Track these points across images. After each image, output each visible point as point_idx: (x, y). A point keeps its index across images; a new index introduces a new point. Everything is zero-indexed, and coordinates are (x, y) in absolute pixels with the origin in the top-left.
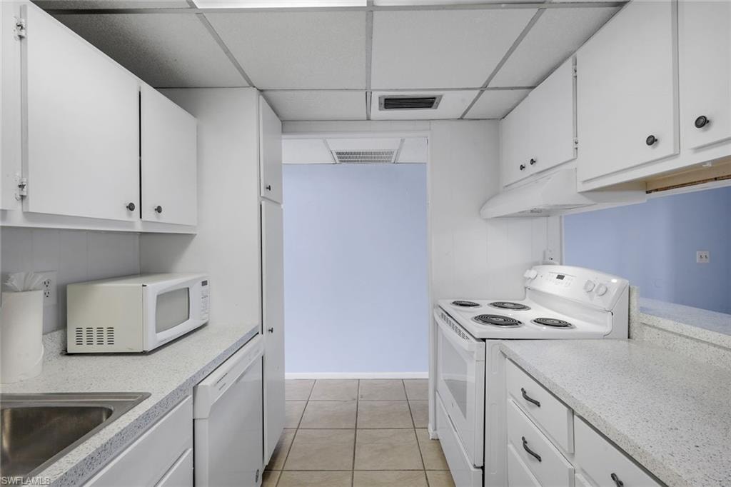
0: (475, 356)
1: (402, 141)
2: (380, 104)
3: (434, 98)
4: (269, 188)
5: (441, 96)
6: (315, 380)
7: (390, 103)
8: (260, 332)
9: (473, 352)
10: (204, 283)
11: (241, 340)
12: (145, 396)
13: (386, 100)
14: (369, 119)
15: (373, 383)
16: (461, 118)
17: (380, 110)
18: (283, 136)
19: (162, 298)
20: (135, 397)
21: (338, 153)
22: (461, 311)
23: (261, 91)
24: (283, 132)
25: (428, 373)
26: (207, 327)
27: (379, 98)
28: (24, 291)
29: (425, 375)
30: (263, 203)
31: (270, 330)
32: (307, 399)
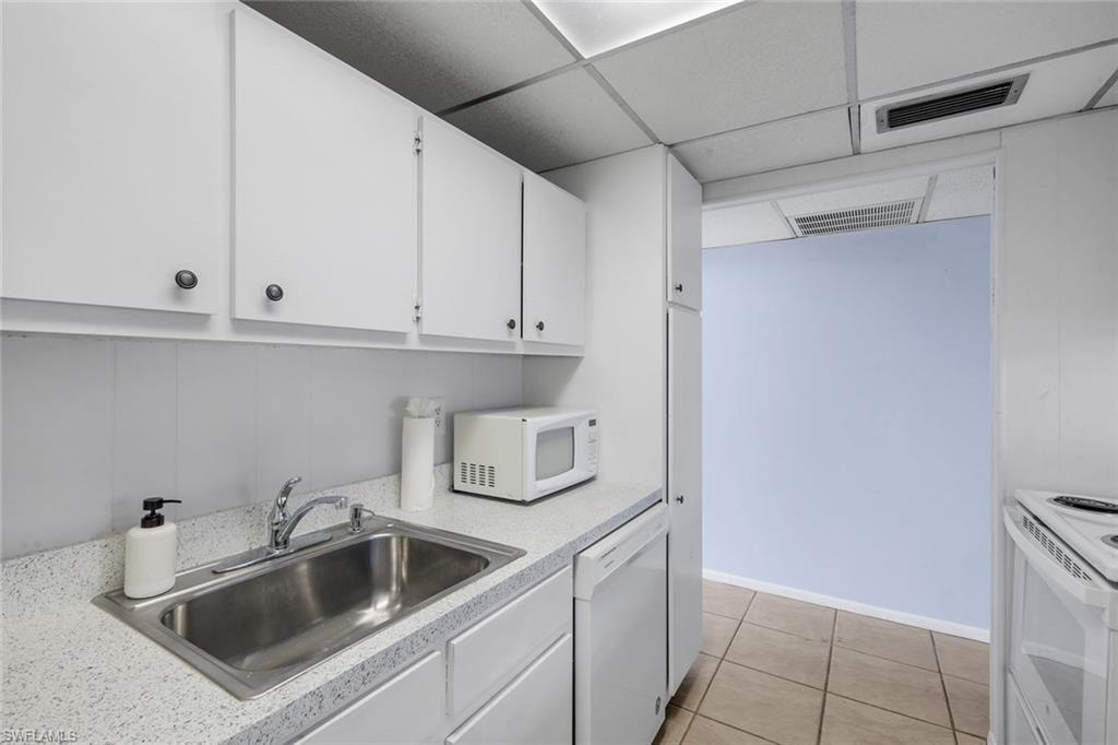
0: (1106, 617)
1: (933, 180)
2: (879, 121)
3: (1009, 84)
4: (680, 288)
5: (1025, 78)
6: (756, 593)
7: (898, 117)
8: (664, 500)
9: (1103, 609)
10: (592, 423)
11: (637, 506)
12: (521, 553)
13: (891, 111)
14: (857, 153)
15: (865, 624)
16: (1090, 108)
17: (879, 132)
18: (704, 207)
19: (544, 437)
20: (511, 552)
21: (798, 220)
22: (1067, 515)
23: (671, 146)
24: (704, 200)
25: (988, 632)
26: (597, 482)
27: (877, 112)
28: (420, 417)
29: (982, 634)
30: (671, 311)
31: (678, 499)
32: (740, 618)
